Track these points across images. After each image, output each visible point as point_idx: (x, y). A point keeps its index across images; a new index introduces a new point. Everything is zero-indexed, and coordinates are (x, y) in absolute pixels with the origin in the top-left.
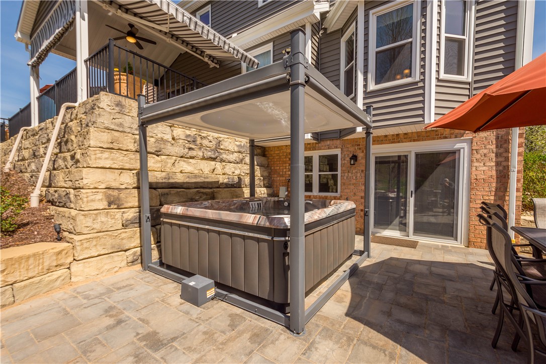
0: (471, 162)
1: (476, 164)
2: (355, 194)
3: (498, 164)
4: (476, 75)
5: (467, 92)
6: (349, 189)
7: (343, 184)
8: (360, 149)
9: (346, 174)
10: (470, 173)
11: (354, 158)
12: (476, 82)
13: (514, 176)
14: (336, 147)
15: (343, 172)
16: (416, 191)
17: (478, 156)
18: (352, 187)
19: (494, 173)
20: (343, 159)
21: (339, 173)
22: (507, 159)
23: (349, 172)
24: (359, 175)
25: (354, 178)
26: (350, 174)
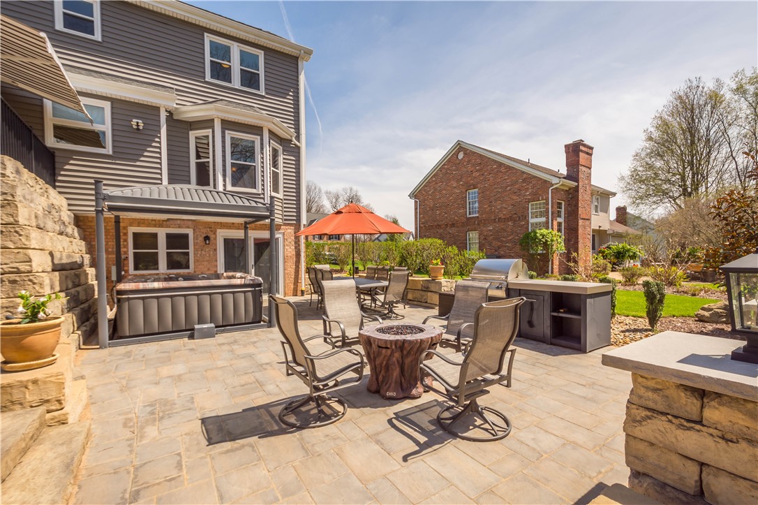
0: (284, 246)
1: (286, 247)
2: (209, 269)
3: (296, 248)
4: (285, 195)
5: (281, 205)
6: (203, 265)
7: (196, 261)
8: (212, 231)
9: (200, 252)
10: (284, 253)
11: (207, 238)
12: (285, 199)
13: (303, 254)
14: (188, 227)
15: (195, 250)
16: (255, 264)
17: (287, 243)
18: (206, 263)
19: (294, 253)
20: (195, 238)
21: (191, 250)
22: (299, 245)
23: (202, 250)
24: (212, 253)
25: (208, 255)
26: (203, 252)
